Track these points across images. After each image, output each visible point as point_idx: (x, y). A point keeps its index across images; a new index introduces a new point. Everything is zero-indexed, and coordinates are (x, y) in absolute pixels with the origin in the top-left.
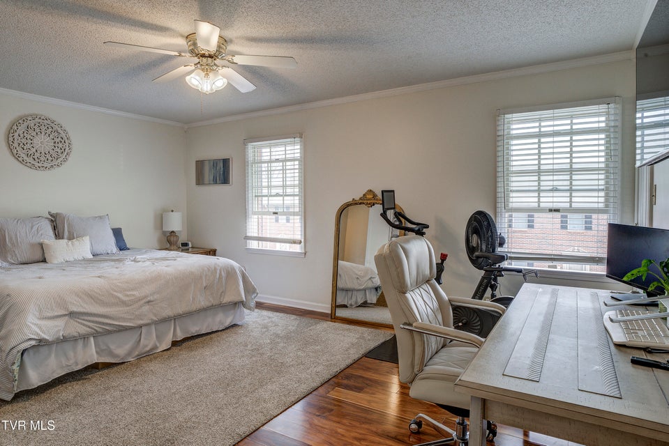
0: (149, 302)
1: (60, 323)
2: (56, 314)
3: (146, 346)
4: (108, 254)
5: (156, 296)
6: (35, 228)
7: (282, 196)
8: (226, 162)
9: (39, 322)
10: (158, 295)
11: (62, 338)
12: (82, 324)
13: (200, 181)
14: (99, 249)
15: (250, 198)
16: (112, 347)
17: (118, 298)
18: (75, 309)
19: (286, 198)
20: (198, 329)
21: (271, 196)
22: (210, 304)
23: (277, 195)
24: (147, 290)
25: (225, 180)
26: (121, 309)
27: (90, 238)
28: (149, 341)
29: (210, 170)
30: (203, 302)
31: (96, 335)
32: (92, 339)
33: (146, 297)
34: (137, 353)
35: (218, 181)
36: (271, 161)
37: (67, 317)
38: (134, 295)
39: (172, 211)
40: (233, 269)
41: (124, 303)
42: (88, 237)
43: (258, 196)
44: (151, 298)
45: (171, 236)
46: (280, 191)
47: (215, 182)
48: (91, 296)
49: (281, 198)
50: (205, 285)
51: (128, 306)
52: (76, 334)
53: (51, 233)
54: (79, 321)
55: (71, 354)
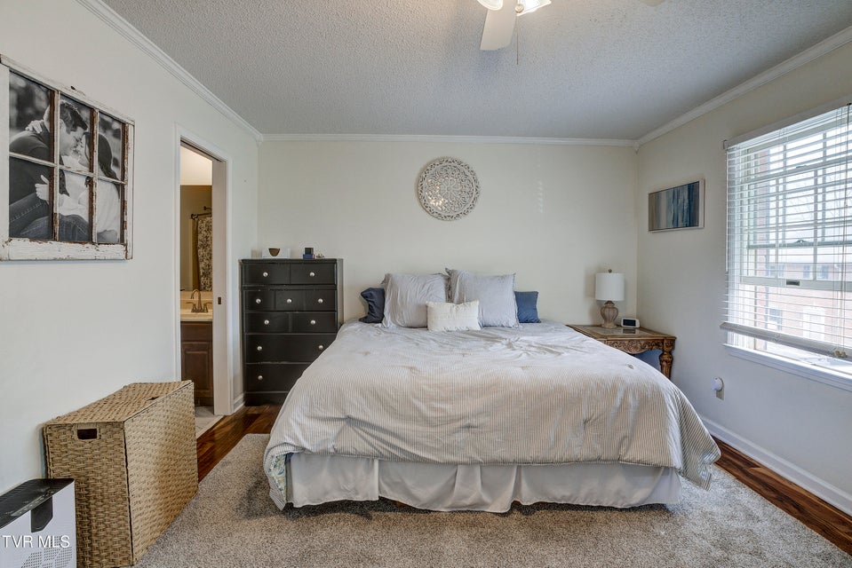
0: (469, 427)
1: (331, 429)
2: (329, 415)
3: (465, 497)
4: (503, 326)
5: (482, 420)
6: (427, 287)
7: (810, 245)
8: (693, 189)
9: (306, 422)
10: (487, 419)
11: (332, 451)
12: (362, 437)
13: (654, 226)
14: (491, 320)
15: (737, 252)
16: (409, 483)
17: (417, 409)
18: (353, 414)
19: (820, 250)
20: (567, 494)
21: (784, 246)
22: (592, 456)
23: (800, 244)
24: (469, 406)
25: (692, 220)
26: (420, 428)
27: (480, 302)
28: (470, 491)
29: (669, 206)
30: (576, 447)
31: (383, 459)
32: (376, 464)
33: (463, 417)
34: (449, 503)
35: (680, 224)
36: (786, 174)
37: (343, 423)
38: (443, 410)
39: (610, 271)
40: (658, 394)
41: (427, 421)
42: (478, 302)
43: (755, 247)
44: (474, 422)
45: (606, 307)
46: (808, 235)
47: (676, 225)
48: (379, 398)
49: (810, 250)
50: (584, 415)
51: (432, 425)
52: (351, 450)
53: (442, 294)
54: (360, 432)
55: (350, 475)
